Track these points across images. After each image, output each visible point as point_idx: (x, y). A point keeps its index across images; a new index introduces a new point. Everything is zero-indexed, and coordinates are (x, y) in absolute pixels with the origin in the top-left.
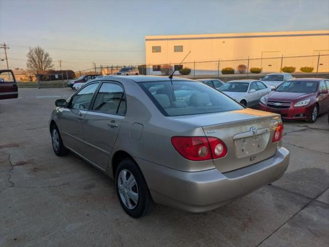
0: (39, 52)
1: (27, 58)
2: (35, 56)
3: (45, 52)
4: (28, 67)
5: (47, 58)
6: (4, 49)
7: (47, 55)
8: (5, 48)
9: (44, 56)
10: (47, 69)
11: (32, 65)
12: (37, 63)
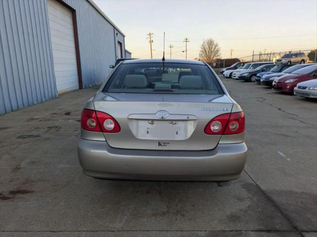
0: (211, 43)
1: (201, 50)
2: (207, 47)
3: (215, 43)
4: (200, 56)
5: (217, 48)
6: (185, 43)
7: (216, 46)
8: (187, 41)
9: (213, 47)
10: (215, 58)
11: (203, 55)
12: (208, 53)
